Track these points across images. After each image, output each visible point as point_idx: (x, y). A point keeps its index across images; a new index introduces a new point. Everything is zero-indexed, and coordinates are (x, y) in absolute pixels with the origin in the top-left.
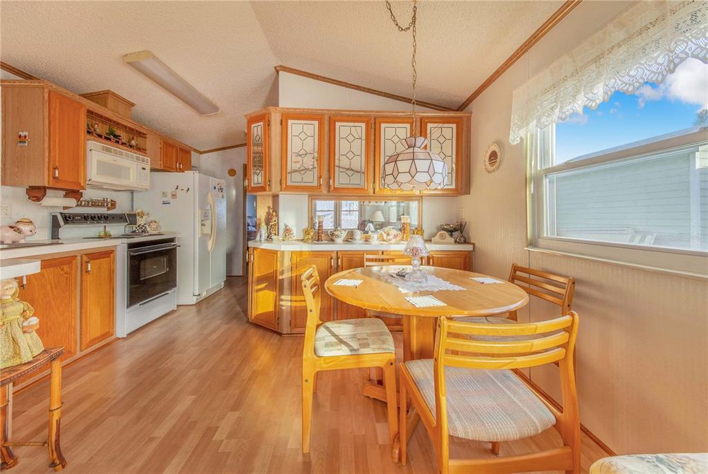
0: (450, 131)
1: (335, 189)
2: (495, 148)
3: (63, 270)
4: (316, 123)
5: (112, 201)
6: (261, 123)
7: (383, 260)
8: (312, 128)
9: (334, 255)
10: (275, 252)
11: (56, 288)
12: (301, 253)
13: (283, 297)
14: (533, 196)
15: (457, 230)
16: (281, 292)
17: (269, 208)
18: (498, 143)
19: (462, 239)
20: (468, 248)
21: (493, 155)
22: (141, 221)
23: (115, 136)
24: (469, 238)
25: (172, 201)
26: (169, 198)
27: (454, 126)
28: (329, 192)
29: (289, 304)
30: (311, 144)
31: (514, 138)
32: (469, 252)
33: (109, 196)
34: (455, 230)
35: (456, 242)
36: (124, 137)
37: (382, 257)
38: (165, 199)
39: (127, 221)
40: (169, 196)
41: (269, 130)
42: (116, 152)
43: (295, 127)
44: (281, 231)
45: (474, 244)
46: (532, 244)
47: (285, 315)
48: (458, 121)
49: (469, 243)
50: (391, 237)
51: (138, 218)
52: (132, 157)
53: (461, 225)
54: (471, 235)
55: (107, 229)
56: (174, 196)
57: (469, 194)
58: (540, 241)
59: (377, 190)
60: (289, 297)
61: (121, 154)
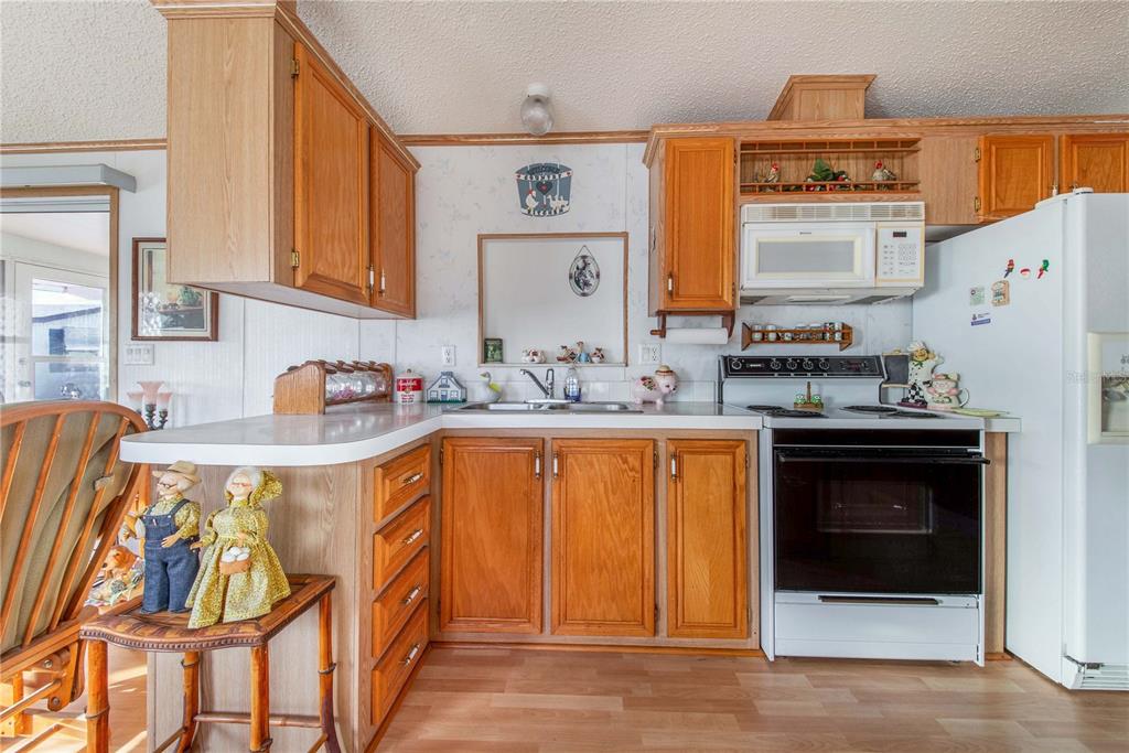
3: (625, 461)
5: (843, 325)
11: (614, 494)
22: (918, 374)
23: (836, 177)
25: (996, 313)
26: (987, 307)
33: (837, 316)
36: (854, 168)
38: (978, 310)
39: (881, 374)
40: (989, 296)
42: (808, 213)
51: (911, 365)
52: (859, 213)
55: (814, 390)
56: (1001, 295)
61: (825, 213)
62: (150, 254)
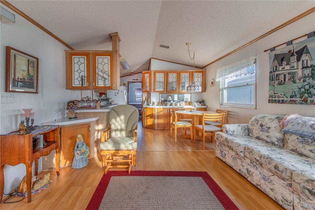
0: (200, 75)
1: (168, 91)
2: (212, 81)
4: (163, 74)
6: (148, 74)
7: (182, 110)
8: (162, 75)
9: (169, 109)
10: (153, 108)
12: (160, 108)
13: (156, 120)
14: (222, 94)
15: (202, 102)
16: (155, 119)
17: (146, 96)
18: (213, 80)
19: (204, 105)
20: (206, 107)
21: (212, 83)
24: (206, 104)
26: (116, 94)
27: (201, 73)
28: (167, 92)
29: (157, 122)
30: (162, 79)
31: (217, 80)
32: (206, 108)
34: (201, 102)
35: (202, 105)
37: (182, 109)
40: (117, 93)
41: (151, 76)
43: (158, 75)
44: (151, 103)
45: (207, 106)
46: (221, 105)
47: (156, 125)
48: (202, 72)
49: (206, 106)
50: (183, 104)
53: (203, 101)
54: (206, 103)
56: (118, 93)
57: (206, 92)
58: (223, 104)
59: (180, 91)
60: (157, 120)
62: (15, 56)
